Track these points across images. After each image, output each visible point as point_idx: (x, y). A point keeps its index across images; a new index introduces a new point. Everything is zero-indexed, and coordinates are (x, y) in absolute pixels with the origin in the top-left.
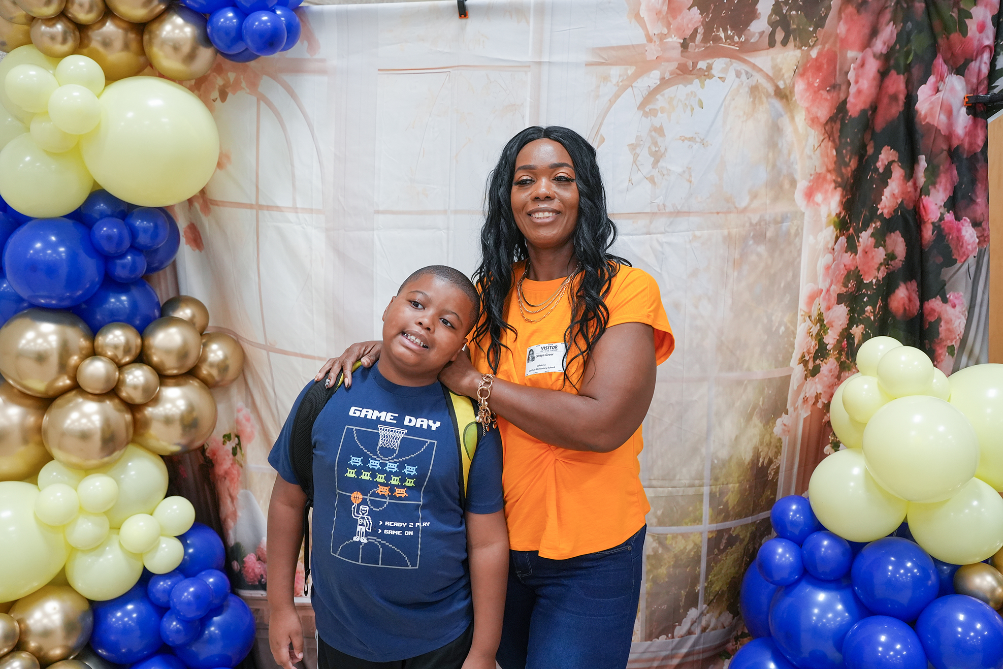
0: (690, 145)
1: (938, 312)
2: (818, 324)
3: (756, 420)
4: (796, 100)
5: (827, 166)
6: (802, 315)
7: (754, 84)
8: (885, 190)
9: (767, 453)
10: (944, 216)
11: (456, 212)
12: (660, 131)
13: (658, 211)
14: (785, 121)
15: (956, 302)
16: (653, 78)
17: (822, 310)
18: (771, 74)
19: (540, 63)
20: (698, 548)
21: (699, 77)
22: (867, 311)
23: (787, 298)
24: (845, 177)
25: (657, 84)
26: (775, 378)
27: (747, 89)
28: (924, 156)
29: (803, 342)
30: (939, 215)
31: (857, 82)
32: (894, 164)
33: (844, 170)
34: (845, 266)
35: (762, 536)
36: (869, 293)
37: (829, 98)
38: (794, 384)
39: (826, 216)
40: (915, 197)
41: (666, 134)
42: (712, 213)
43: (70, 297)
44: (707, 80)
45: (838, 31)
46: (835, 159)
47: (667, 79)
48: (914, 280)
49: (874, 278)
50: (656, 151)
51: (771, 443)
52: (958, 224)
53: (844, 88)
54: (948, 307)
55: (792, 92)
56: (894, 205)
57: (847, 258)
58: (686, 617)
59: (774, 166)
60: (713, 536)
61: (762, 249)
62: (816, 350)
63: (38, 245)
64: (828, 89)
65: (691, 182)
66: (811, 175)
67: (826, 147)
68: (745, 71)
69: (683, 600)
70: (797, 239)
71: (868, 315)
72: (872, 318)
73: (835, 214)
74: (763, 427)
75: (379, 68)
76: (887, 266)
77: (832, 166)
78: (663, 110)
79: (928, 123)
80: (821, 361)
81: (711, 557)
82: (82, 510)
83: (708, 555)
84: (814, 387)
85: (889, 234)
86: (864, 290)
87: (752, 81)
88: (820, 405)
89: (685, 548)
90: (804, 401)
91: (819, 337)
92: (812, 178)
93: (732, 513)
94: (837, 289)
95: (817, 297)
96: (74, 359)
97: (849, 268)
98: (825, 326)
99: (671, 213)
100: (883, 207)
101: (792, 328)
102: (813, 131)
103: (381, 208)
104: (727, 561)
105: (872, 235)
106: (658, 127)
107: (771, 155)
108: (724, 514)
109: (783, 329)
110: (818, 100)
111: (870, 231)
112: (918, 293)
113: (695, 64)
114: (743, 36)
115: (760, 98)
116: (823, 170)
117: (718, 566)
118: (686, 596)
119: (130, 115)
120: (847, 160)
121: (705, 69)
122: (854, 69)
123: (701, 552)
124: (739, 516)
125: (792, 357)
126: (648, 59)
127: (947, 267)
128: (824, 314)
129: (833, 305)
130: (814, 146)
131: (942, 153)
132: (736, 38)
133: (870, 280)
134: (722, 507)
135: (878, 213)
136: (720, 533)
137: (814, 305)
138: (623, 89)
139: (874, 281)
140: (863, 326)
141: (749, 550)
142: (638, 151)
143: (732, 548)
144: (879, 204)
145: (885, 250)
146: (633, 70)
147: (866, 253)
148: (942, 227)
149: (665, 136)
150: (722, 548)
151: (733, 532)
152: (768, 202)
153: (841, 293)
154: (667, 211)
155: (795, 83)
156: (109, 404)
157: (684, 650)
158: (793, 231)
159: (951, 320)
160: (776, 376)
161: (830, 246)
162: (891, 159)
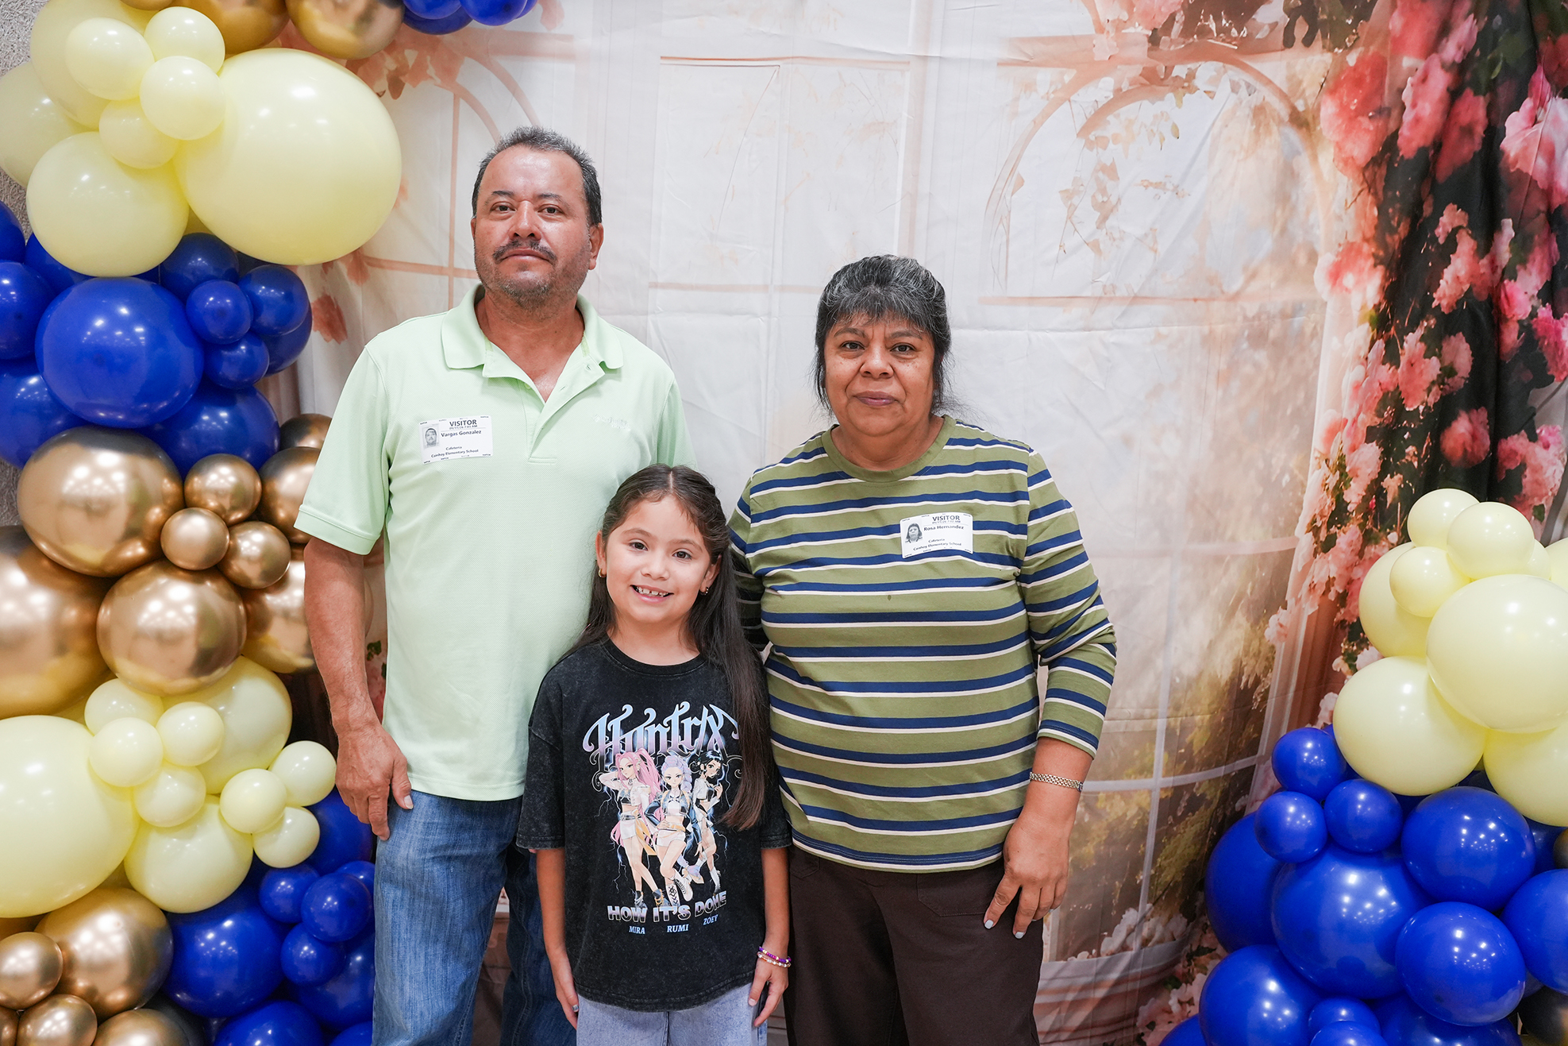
0: (1156, 195)
1: (1521, 455)
2: (1338, 472)
3: (1241, 618)
4: (1321, 129)
5: (1364, 234)
6: (1316, 458)
7: (1258, 104)
8: (1445, 270)
9: (1254, 667)
10: (1538, 311)
11: (783, 289)
12: (1111, 171)
13: (1103, 295)
14: (1303, 162)
15: (1551, 440)
16: (1103, 89)
17: (1345, 451)
18: (1285, 90)
19: (925, 58)
20: (1144, 814)
21: (1174, 90)
22: (1408, 454)
23: (1296, 431)
24: (1390, 250)
25: (1109, 99)
26: (1272, 553)
27: (1247, 111)
28: (1510, 220)
29: (1314, 500)
30: (1530, 310)
31: (1414, 105)
32: (1461, 231)
33: (1389, 239)
34: (1380, 384)
35: (1237, 796)
36: (1413, 426)
37: (1372, 128)
38: (1298, 563)
39: (1359, 308)
40: (1492, 282)
41: (1119, 175)
42: (1188, 300)
43: (145, 411)
44: (1187, 95)
45: (1390, 27)
46: (1376, 221)
47: (1124, 90)
48: (1483, 408)
49: (1422, 404)
50: (1103, 202)
51: (1260, 652)
52: (1557, 324)
53: (1395, 113)
54: (1537, 448)
55: (1316, 118)
56: (1458, 294)
57: (1385, 373)
58: (1119, 923)
59: (1284, 230)
60: (1166, 797)
61: (1261, 356)
62: (1332, 511)
63: (99, 323)
64: (1371, 114)
65: (1156, 251)
66: (1340, 245)
67: (1364, 204)
68: (1246, 83)
69: (1118, 896)
70: (1314, 342)
71: (1409, 459)
72: (1416, 464)
73: (1372, 306)
74: (1250, 629)
75: (663, 55)
76: (1442, 386)
77: (1370, 233)
78: (1116, 139)
79: (1518, 169)
80: (1339, 528)
81: (1162, 828)
82: (167, 762)
83: (1158, 826)
84: (1326, 567)
85: (1447, 336)
86: (1405, 422)
87: (1256, 100)
88: (1332, 596)
89: (1125, 815)
90: (1310, 590)
91: (1338, 493)
92: (1341, 249)
93: (1197, 760)
94: (1368, 419)
95: (1339, 430)
96: (155, 513)
97: (1386, 389)
98: (1347, 476)
99: (1123, 298)
100: (1441, 296)
101: (1301, 477)
102: (1345, 179)
103: (660, 280)
104: (1185, 835)
105: (1422, 339)
106: (1108, 164)
107: (1279, 213)
108: (1185, 762)
109: (1287, 478)
110: (1355, 131)
111: (1420, 332)
112: (1488, 427)
113: (1169, 70)
114: (1245, 29)
115: (1267, 125)
116: (1358, 239)
117: (1172, 842)
118: (1121, 889)
119: (264, 112)
120: (1394, 223)
121: (1184, 77)
122: (1412, 85)
123: (1148, 821)
124: (1207, 764)
125: (1298, 522)
126: (1095, 59)
127: (1538, 388)
128: (1346, 458)
129: (1360, 443)
130: (1346, 201)
131: (1538, 215)
132: (1234, 32)
133: (1416, 407)
134: (1183, 751)
135: (1433, 305)
136: (1178, 790)
137: (1334, 443)
138: (1056, 104)
139: (1421, 408)
140: (1402, 476)
141: (1217, 817)
142: (1075, 200)
143: (1193, 815)
144: (1435, 291)
145: (1440, 361)
146: (1073, 75)
147: (1412, 365)
148: (1534, 326)
149: (1118, 178)
150: (1179, 814)
151: (1197, 789)
152: (1273, 285)
153: (1373, 425)
154: (1117, 295)
155: (1322, 104)
156: (210, 589)
157: (1114, 976)
158: (1308, 330)
159: (1542, 467)
160: (1273, 550)
161: (1362, 354)
162: (1457, 223)
